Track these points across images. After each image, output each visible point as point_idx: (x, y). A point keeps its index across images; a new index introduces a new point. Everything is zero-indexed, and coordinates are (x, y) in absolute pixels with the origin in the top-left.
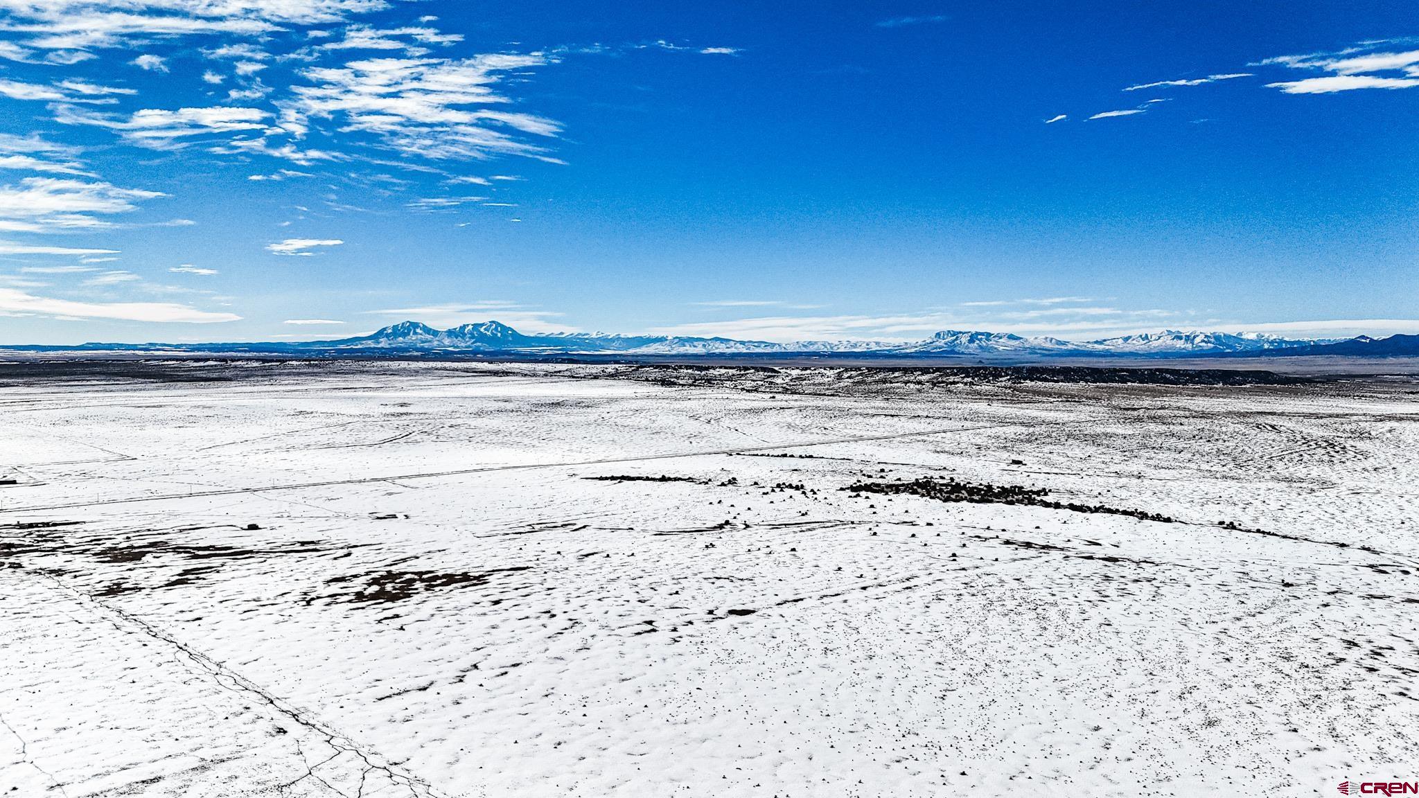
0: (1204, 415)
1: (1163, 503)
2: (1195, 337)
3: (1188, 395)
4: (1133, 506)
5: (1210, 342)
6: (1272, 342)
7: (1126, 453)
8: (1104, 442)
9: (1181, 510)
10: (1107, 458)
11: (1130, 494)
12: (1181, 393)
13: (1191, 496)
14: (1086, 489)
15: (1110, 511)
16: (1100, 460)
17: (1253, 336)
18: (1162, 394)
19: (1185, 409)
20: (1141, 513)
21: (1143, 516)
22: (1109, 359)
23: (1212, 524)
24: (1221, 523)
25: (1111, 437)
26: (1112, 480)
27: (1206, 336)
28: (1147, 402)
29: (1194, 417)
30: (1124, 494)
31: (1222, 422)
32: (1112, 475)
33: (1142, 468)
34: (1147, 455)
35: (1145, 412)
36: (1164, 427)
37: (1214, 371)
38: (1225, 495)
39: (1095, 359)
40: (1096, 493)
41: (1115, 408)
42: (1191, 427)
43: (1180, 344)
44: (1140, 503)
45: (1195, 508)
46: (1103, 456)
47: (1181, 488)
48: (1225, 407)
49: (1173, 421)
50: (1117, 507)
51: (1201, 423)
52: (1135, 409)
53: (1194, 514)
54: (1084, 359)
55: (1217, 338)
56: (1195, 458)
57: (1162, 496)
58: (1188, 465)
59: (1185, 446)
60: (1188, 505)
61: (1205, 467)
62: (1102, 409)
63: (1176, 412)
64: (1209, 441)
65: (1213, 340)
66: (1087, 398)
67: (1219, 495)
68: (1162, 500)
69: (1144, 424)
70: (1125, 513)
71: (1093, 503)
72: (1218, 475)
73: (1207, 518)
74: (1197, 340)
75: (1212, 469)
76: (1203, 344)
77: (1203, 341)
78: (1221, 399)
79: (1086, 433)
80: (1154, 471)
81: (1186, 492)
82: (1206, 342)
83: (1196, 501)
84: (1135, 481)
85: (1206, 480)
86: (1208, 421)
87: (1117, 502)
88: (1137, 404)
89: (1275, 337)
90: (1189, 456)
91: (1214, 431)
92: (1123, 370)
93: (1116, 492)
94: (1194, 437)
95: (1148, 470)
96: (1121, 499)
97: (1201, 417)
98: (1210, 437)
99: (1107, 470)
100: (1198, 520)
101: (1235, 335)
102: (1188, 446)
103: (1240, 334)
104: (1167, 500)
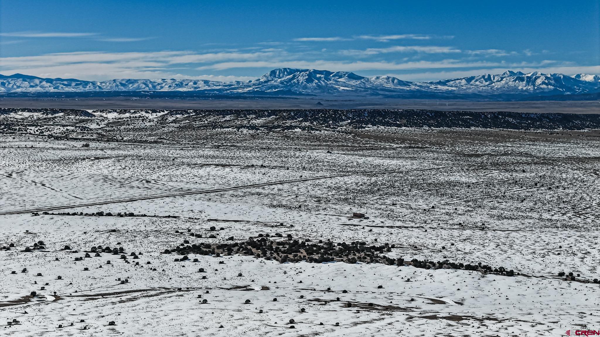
0: (546, 161)
1: (505, 255)
2: (536, 79)
3: (530, 140)
4: (477, 260)
5: (551, 84)
7: (470, 203)
8: (449, 192)
9: (524, 262)
10: (450, 209)
11: (473, 247)
12: (523, 138)
13: (533, 247)
14: (429, 242)
15: (455, 267)
16: (444, 211)
17: (590, 78)
18: (504, 139)
19: (527, 155)
20: (485, 267)
21: (487, 270)
22: (452, 102)
23: (554, 277)
24: (561, 274)
25: (455, 186)
26: (456, 233)
27: (547, 78)
28: (490, 148)
29: (535, 164)
30: (468, 247)
31: (562, 168)
32: (456, 227)
33: (485, 218)
34: (490, 204)
35: (488, 158)
36: (507, 175)
37: (555, 114)
38: (565, 245)
39: (438, 102)
40: (439, 247)
41: (458, 154)
42: (533, 174)
43: (522, 86)
44: (484, 256)
45: (537, 260)
46: (447, 207)
47: (523, 239)
48: (565, 152)
49: (517, 168)
50: (461, 262)
51: (544, 170)
52: (478, 156)
53: (536, 267)
54: (427, 101)
56: (536, 207)
57: (505, 248)
58: (530, 214)
59: (528, 194)
60: (530, 257)
61: (546, 216)
62: (445, 156)
63: (519, 158)
64: (550, 188)
65: (553, 82)
66: (431, 144)
67: (559, 244)
68: (506, 252)
69: (487, 172)
70: (469, 267)
71: (437, 258)
72: (559, 224)
73: (548, 270)
74: (539, 81)
75: (554, 218)
76: (544, 86)
77: (544, 83)
78: (561, 145)
79: (430, 181)
80: (498, 222)
81: (528, 243)
82: (547, 84)
83: (538, 252)
84: (479, 233)
85: (547, 229)
86: (549, 168)
87: (461, 256)
88: (481, 149)
90: (531, 204)
91: (554, 178)
92: (466, 114)
93: (460, 246)
94: (536, 184)
95: (491, 221)
96: (466, 253)
97: (542, 163)
98: (551, 185)
99: (451, 222)
100: (539, 272)
101: (574, 77)
102: (530, 194)
103: (578, 76)
104: (510, 252)
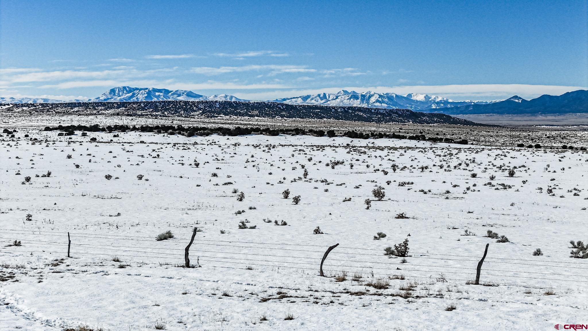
2: (370, 97)
5: (384, 102)
6: (438, 103)
17: (421, 98)
27: (380, 96)
43: (356, 103)
55: (390, 98)
65: (386, 100)
74: (373, 99)
76: (378, 104)
77: (377, 101)
82: (380, 102)
89: (440, 99)
101: (405, 96)
103: (410, 95)
